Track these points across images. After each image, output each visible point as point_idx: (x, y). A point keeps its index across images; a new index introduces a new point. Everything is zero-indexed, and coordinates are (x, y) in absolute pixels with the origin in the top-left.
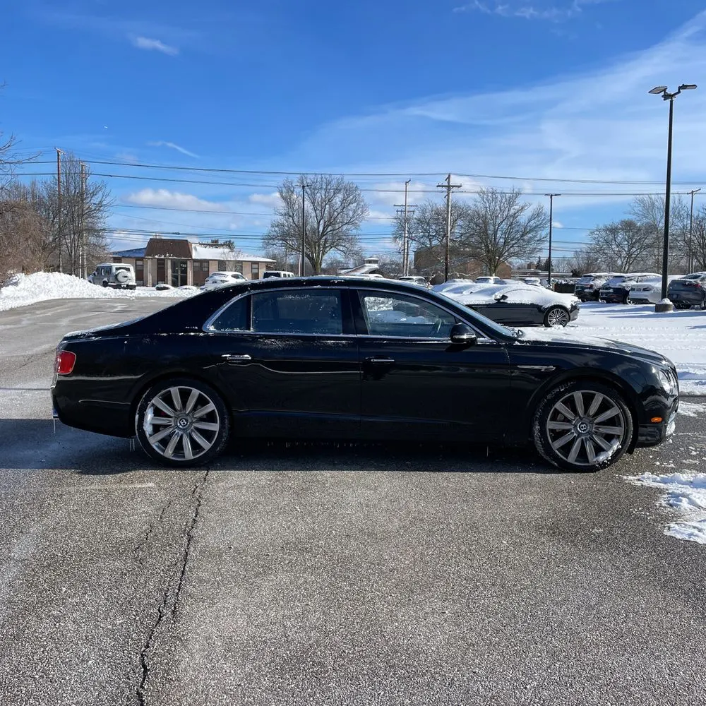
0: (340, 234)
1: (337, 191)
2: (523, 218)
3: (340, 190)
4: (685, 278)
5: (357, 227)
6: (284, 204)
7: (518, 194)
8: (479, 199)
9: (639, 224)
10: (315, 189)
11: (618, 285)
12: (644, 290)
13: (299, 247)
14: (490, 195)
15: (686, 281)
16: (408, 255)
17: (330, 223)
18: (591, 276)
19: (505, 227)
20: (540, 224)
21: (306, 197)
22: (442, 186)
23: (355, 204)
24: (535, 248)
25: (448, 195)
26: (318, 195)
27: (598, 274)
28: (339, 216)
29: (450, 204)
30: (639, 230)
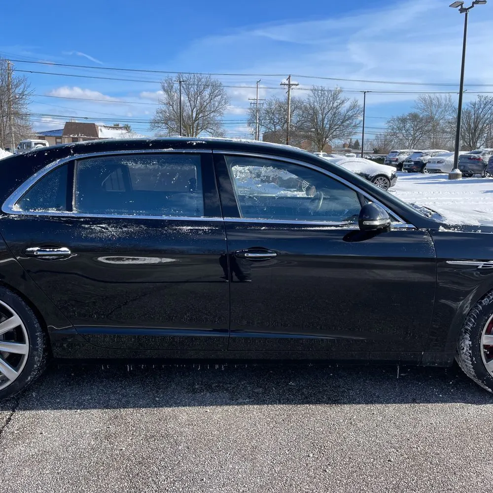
0: (209, 119)
1: (206, 86)
2: (344, 109)
3: (208, 86)
4: (469, 153)
5: (221, 114)
6: (166, 96)
7: (340, 91)
8: (312, 94)
9: (421, 116)
10: (189, 84)
11: (417, 159)
13: (177, 129)
14: (320, 91)
15: (471, 156)
16: (258, 136)
17: (201, 110)
18: (397, 152)
19: (331, 116)
20: (355, 114)
21: (182, 90)
22: (285, 85)
23: (220, 97)
24: (351, 132)
25: (289, 91)
26: (192, 89)
27: (402, 151)
28: (208, 106)
29: (290, 98)
30: (422, 119)
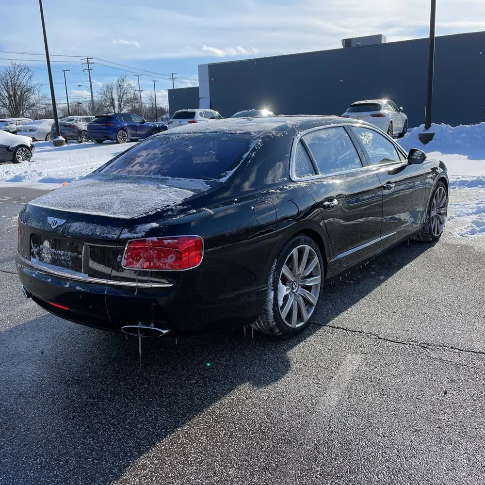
12: (30, 130)
15: (66, 123)
